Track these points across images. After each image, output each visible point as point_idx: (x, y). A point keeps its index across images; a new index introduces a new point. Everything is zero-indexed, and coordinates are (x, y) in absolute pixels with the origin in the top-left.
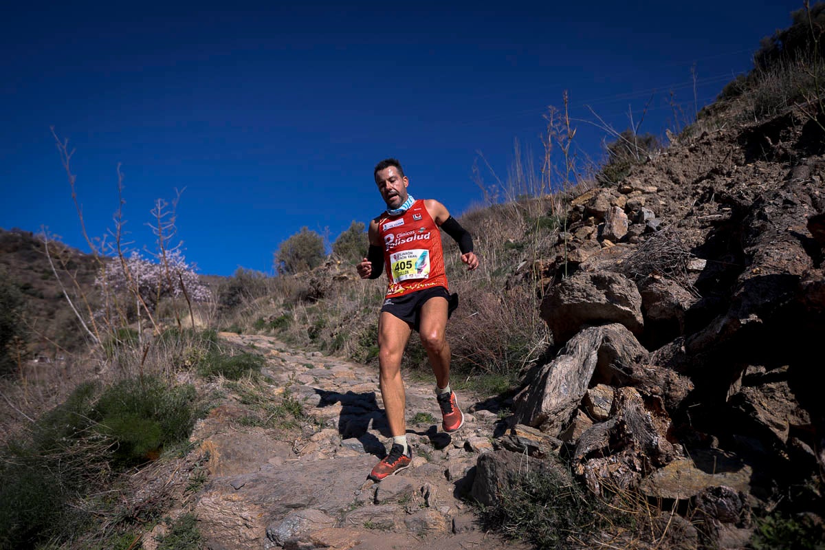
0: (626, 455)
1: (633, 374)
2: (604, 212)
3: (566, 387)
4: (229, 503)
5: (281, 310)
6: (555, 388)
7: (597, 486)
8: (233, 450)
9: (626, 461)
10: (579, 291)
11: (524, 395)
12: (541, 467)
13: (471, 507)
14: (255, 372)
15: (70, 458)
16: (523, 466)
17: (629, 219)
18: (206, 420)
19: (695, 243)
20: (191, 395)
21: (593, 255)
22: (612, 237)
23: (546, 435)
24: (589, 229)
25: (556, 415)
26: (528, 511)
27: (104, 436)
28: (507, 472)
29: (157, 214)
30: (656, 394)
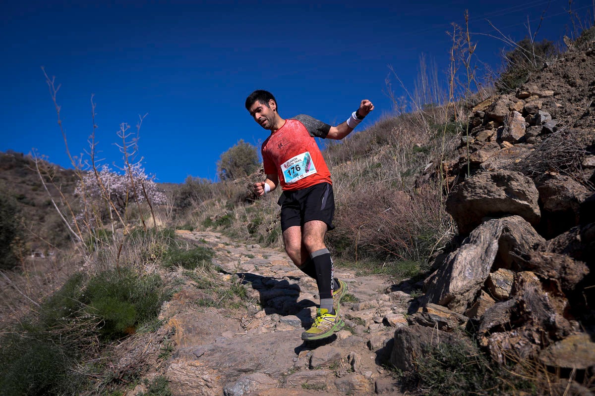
0: (526, 330)
1: (531, 261)
2: (502, 117)
3: (470, 271)
4: (193, 368)
5: (225, 210)
6: (460, 272)
7: (500, 356)
8: (193, 326)
9: (526, 335)
10: (481, 188)
11: (433, 278)
12: (450, 339)
13: (390, 372)
14: (207, 263)
15: (68, 333)
16: (435, 338)
17: (526, 122)
18: (171, 302)
19: (590, 141)
20: (157, 282)
21: (493, 156)
22: (510, 139)
23: (453, 312)
24: (489, 133)
25: (462, 295)
26: (439, 376)
27: (93, 316)
28: (421, 344)
29: (122, 136)
30: (553, 277)
